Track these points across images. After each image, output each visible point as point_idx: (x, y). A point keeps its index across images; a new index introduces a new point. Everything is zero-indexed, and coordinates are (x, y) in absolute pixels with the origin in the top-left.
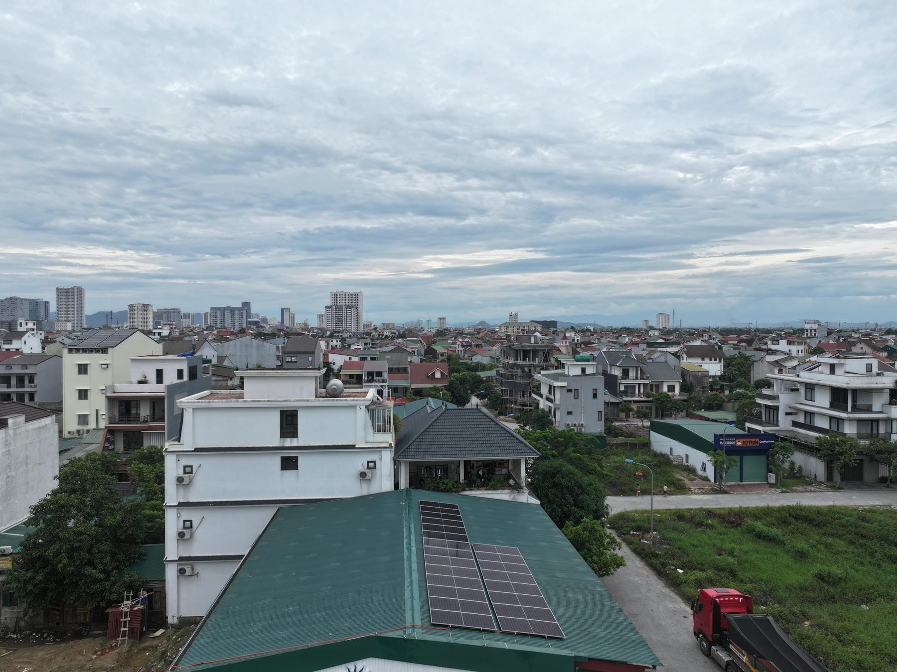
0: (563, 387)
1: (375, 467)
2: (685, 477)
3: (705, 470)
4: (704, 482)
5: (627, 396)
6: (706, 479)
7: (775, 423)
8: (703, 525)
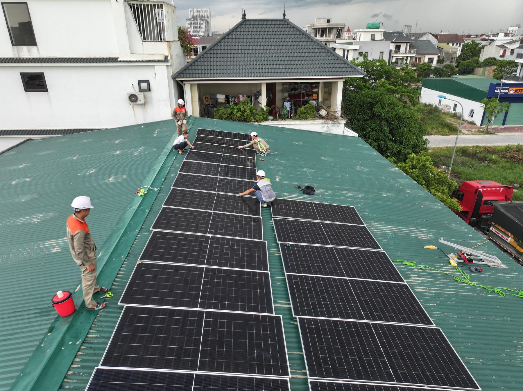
0: (356, 50)
1: (149, 89)
2: (454, 122)
3: (472, 116)
4: (471, 125)
5: (397, 66)
6: (473, 123)
8: (486, 160)
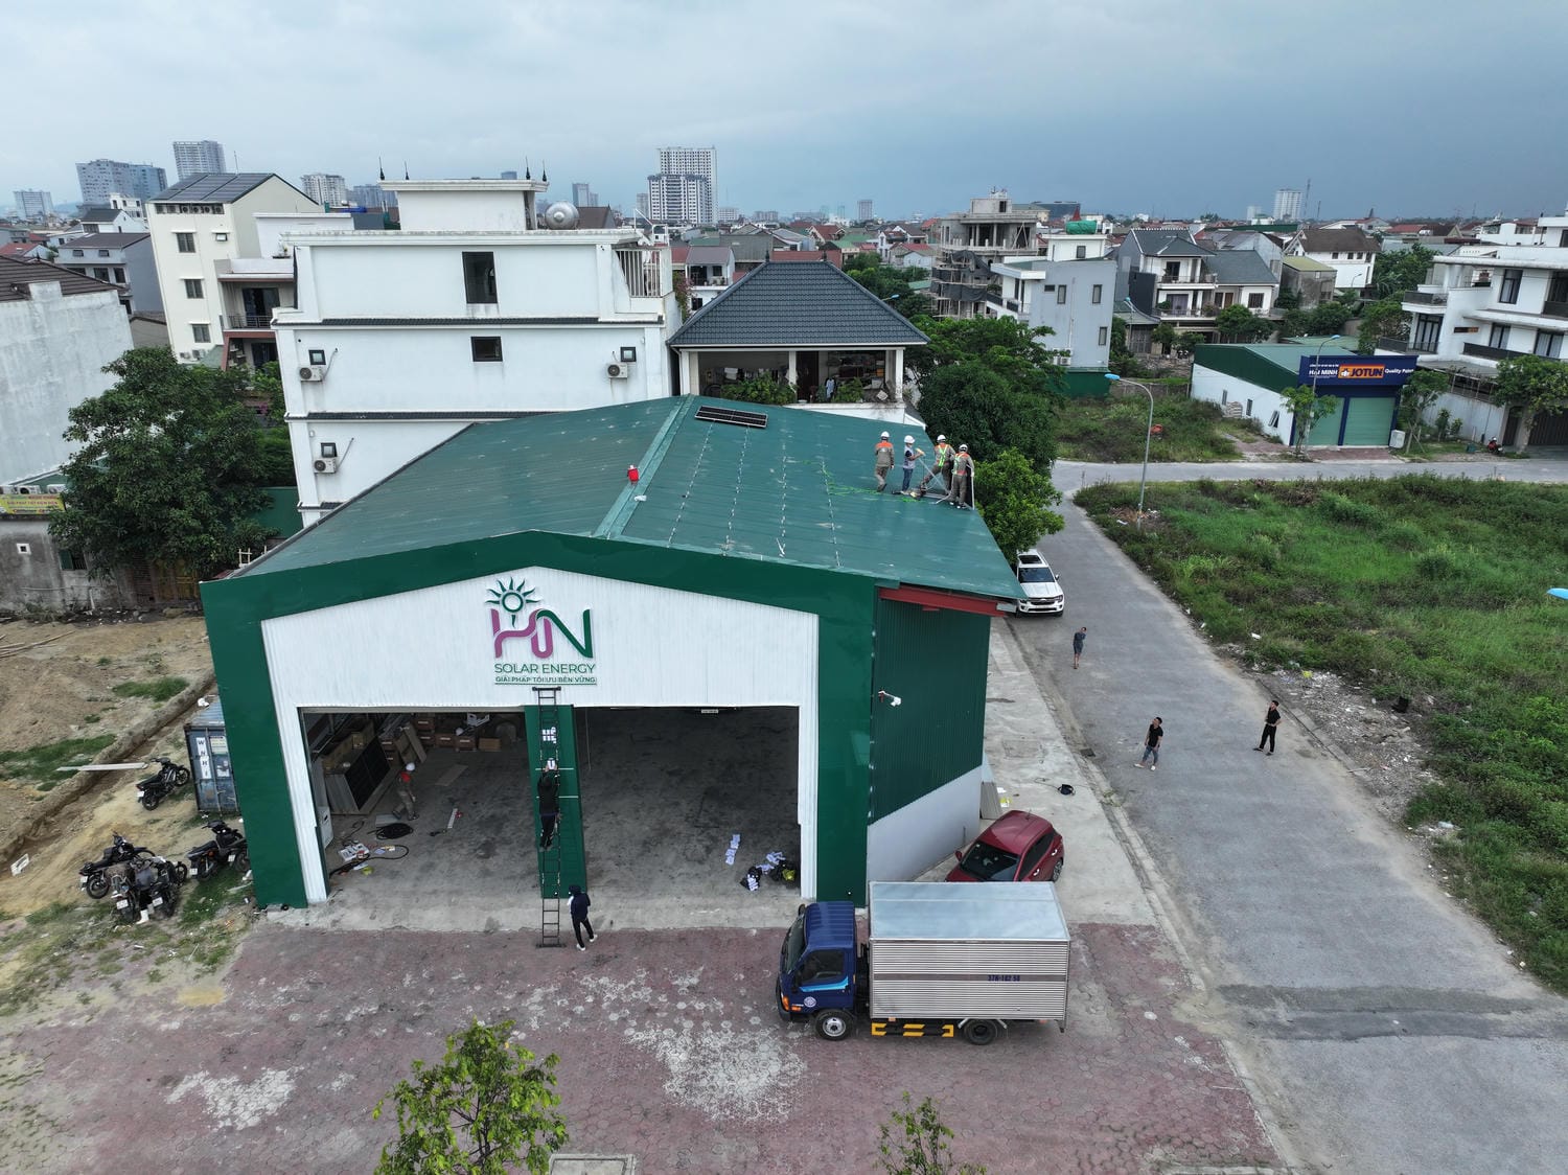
0: (1038, 280)
1: (634, 359)
2: (1237, 437)
3: (1276, 425)
4: (1270, 444)
5: (1169, 313)
6: (1277, 440)
7: (1431, 349)
8: (1242, 502)
